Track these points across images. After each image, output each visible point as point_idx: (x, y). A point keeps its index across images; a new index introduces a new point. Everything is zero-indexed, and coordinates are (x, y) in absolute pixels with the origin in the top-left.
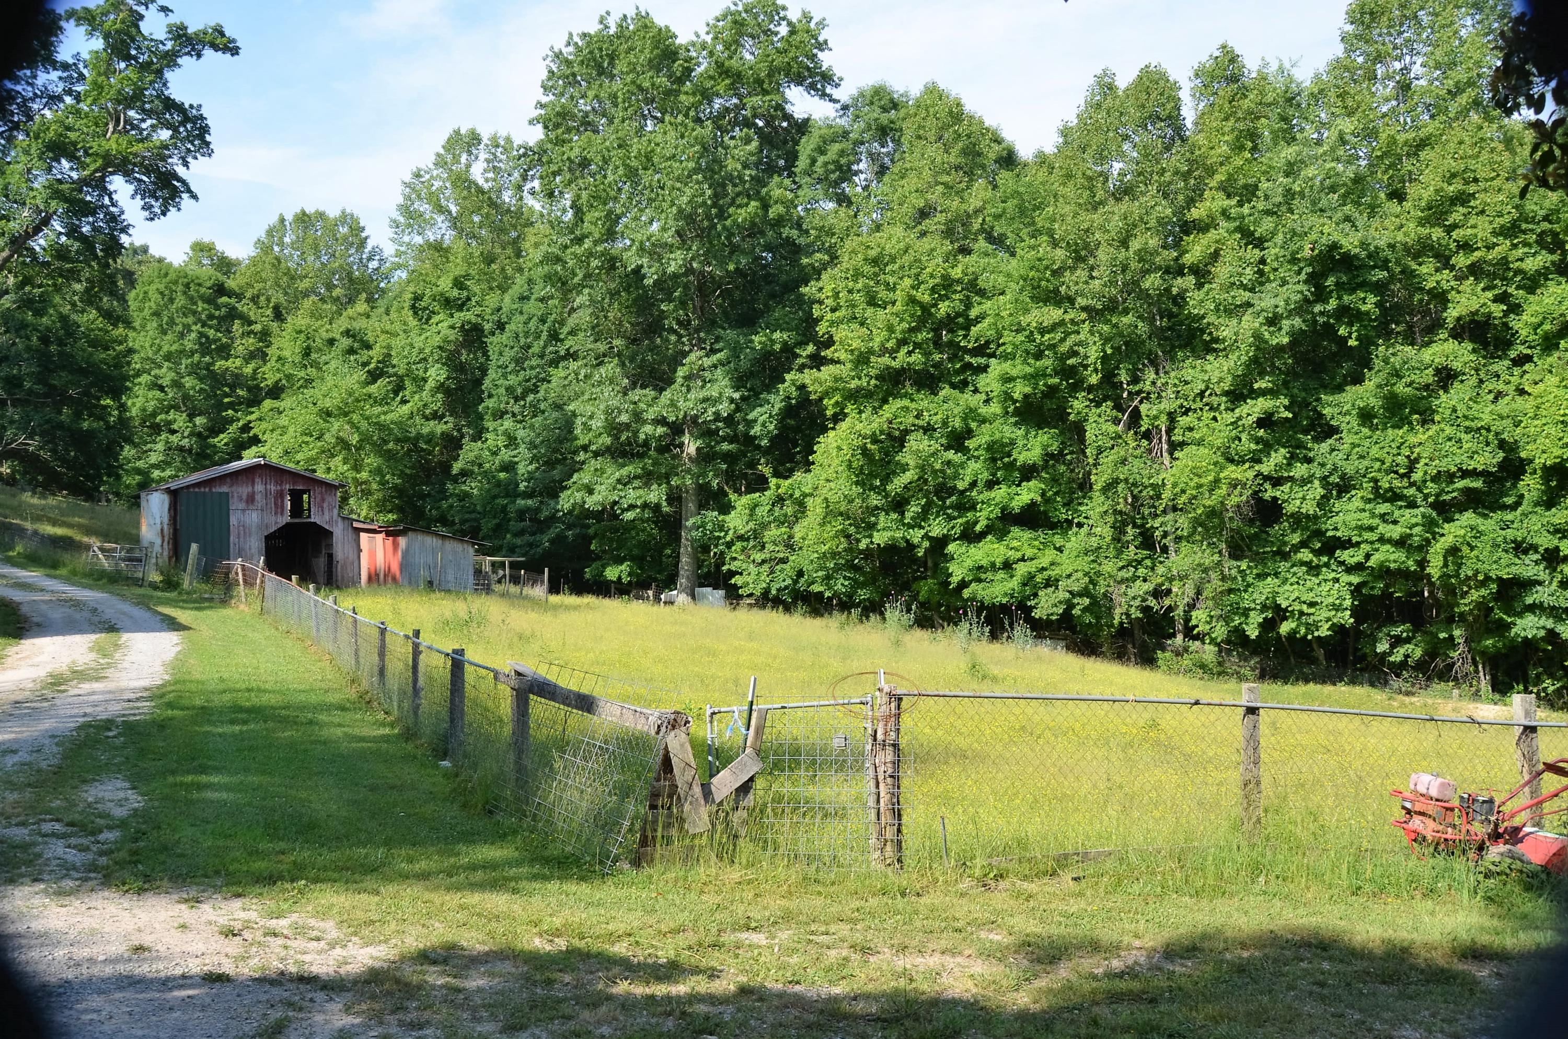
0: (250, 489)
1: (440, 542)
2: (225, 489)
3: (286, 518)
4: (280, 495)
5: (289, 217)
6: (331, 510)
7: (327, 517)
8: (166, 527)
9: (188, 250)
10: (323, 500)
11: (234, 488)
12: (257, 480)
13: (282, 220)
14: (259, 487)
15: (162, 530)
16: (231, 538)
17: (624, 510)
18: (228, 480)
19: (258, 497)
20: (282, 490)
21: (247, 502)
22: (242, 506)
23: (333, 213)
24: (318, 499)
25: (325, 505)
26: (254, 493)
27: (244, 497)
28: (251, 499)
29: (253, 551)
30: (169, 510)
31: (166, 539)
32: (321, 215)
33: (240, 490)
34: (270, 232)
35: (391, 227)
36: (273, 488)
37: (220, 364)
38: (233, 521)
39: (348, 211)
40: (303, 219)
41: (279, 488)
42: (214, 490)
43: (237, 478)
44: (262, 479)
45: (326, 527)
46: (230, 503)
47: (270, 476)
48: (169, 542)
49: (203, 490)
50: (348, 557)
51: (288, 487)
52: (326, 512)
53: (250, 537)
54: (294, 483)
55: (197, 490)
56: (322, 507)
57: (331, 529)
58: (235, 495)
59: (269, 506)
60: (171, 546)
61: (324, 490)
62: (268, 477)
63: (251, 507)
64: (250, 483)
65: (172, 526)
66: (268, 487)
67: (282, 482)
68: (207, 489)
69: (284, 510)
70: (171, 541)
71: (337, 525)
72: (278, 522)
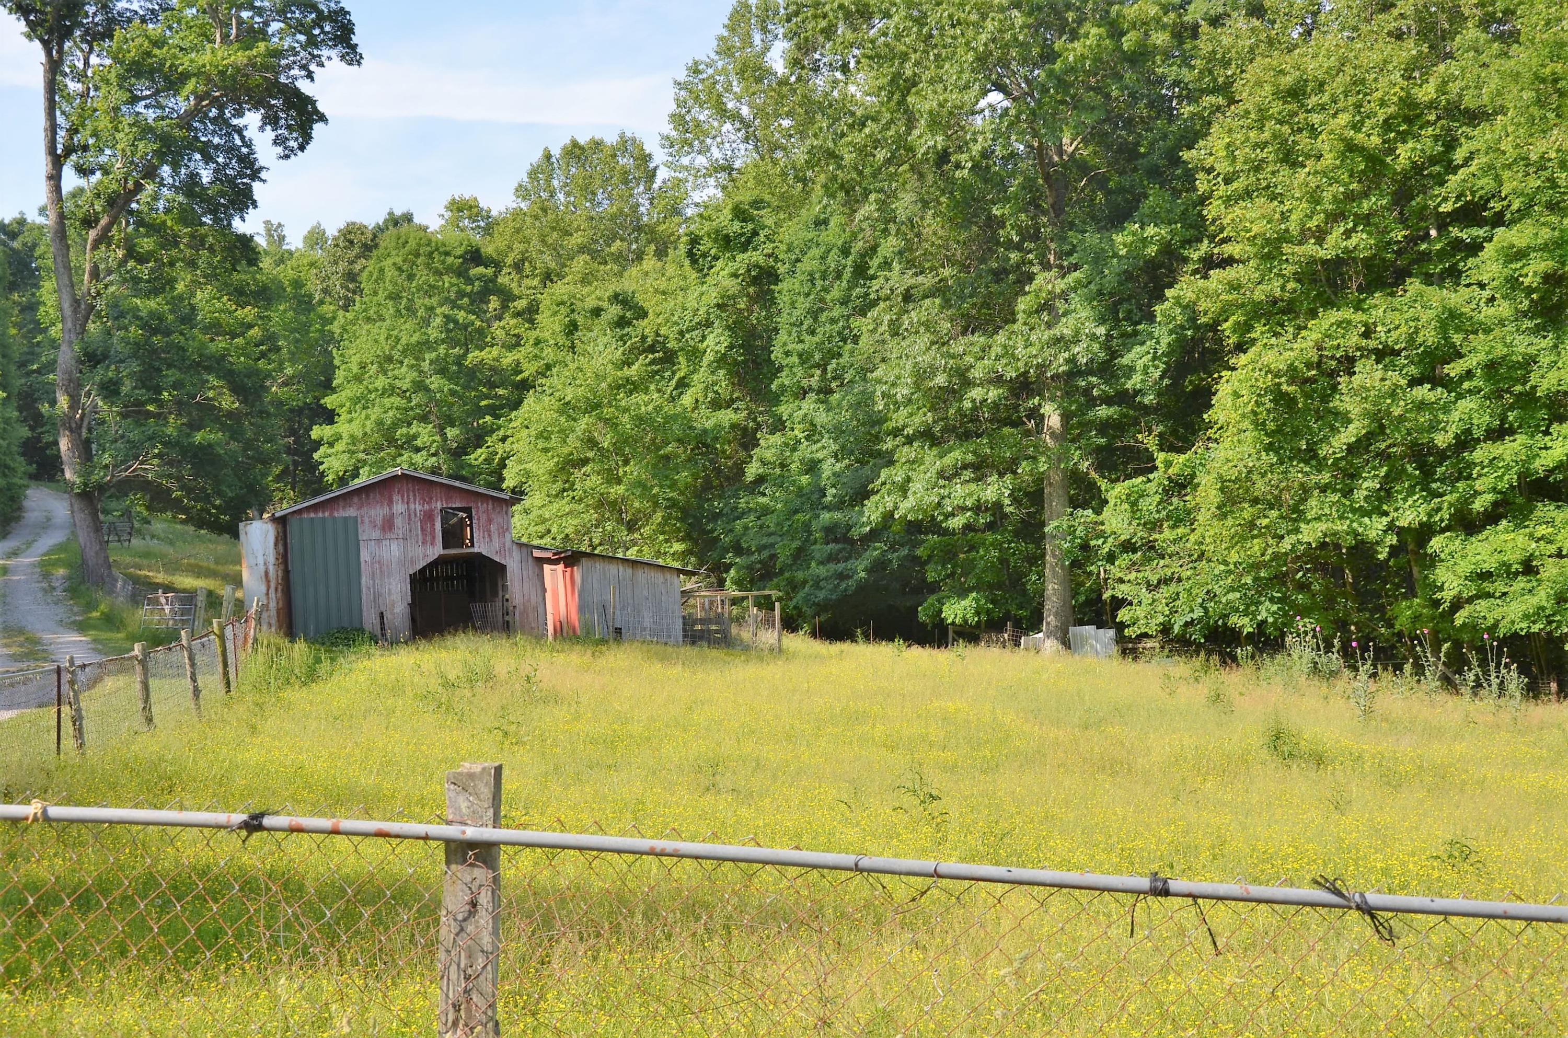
0: (386, 510)
2: (351, 512)
3: (437, 550)
4: (428, 517)
5: (556, 152)
6: (502, 534)
7: (496, 544)
9: (443, 211)
10: (490, 521)
11: (365, 510)
12: (396, 497)
13: (548, 157)
14: (399, 507)
15: (267, 573)
16: (363, 580)
17: (948, 516)
18: (356, 500)
19: (398, 522)
20: (431, 510)
21: (383, 529)
22: (376, 534)
23: (611, 139)
24: (485, 521)
25: (493, 528)
26: (392, 516)
27: (379, 522)
28: (388, 525)
29: (394, 597)
30: (276, 544)
31: (273, 585)
32: (597, 145)
33: (373, 512)
34: (533, 174)
36: (418, 507)
37: (474, 356)
38: (365, 556)
39: (628, 134)
40: (575, 152)
41: (426, 507)
42: (336, 514)
43: (368, 496)
44: (403, 496)
45: (497, 559)
46: (360, 531)
47: (414, 491)
48: (276, 589)
49: (320, 515)
50: (529, 601)
51: (439, 506)
52: (495, 537)
53: (389, 577)
54: (448, 499)
55: (312, 515)
56: (489, 531)
57: (503, 562)
58: (367, 520)
59: (414, 533)
60: (279, 594)
61: (490, 507)
62: (411, 494)
63: (388, 536)
64: (386, 503)
65: (282, 567)
66: (412, 506)
67: (431, 498)
68: (327, 514)
69: (434, 538)
70: (280, 588)
71: (511, 556)
72: (425, 556)
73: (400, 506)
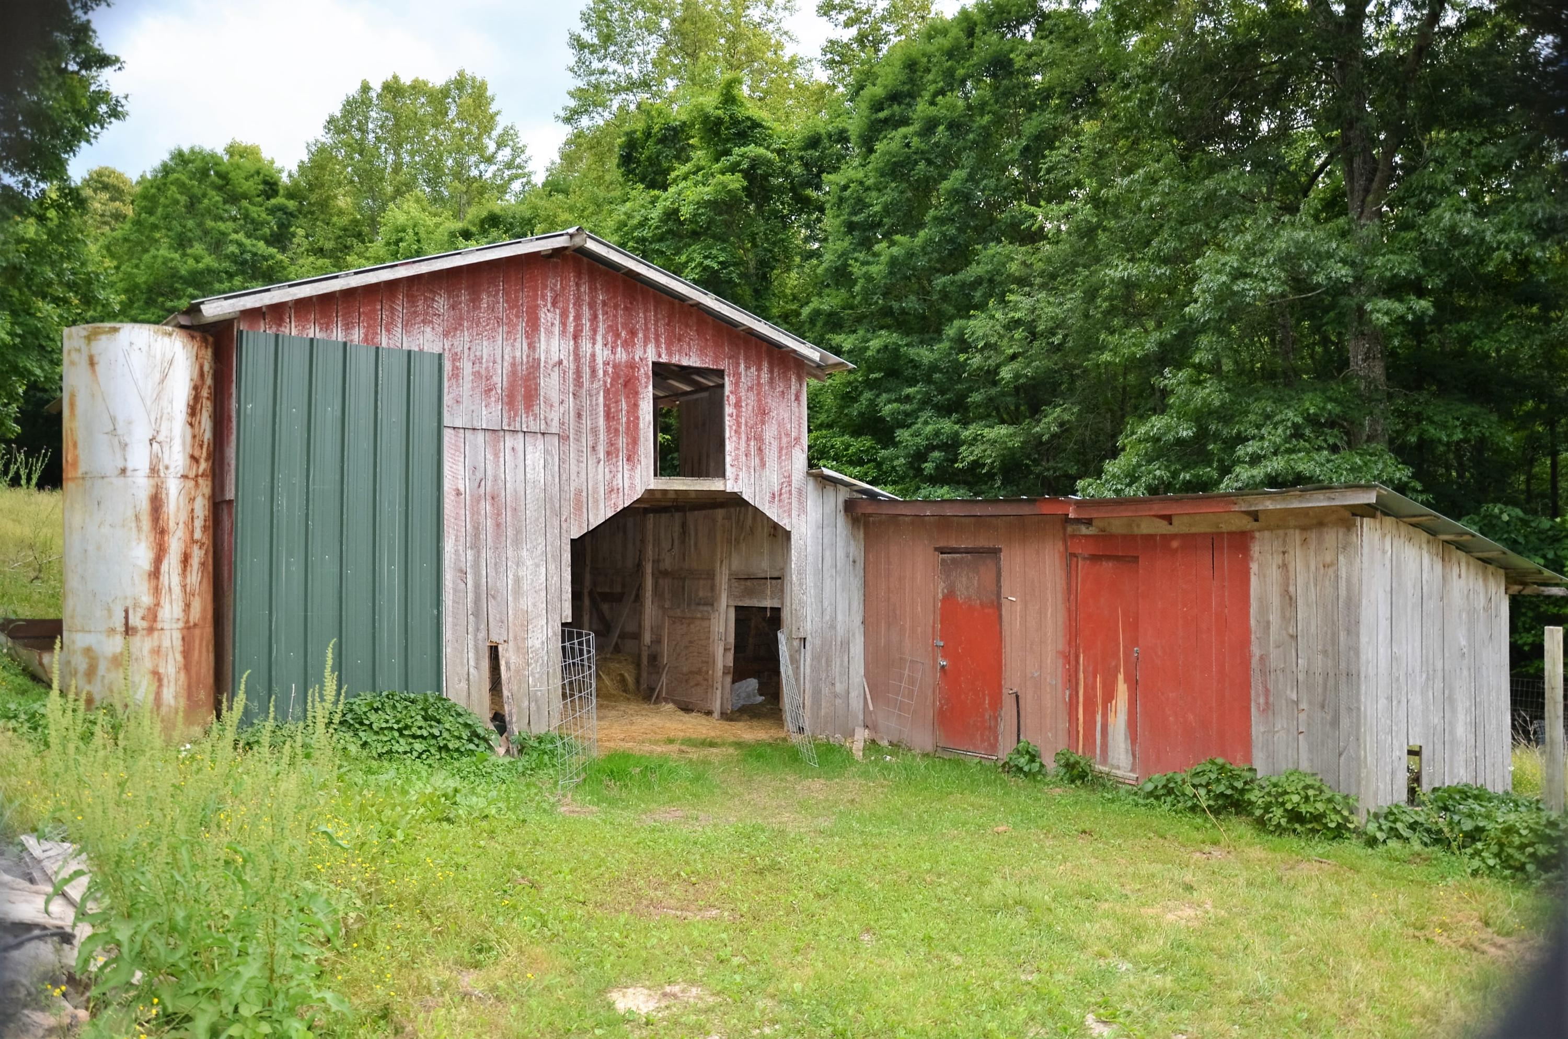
0: (520, 349)
2: (425, 340)
3: (640, 478)
4: (624, 382)
6: (784, 452)
7: (772, 477)
8: (174, 489)
10: (762, 413)
11: (462, 340)
12: (548, 316)
14: (553, 346)
15: (156, 503)
16: (449, 546)
18: (441, 303)
19: (550, 385)
20: (632, 365)
21: (510, 401)
22: (491, 413)
24: (747, 411)
25: (770, 432)
26: (534, 366)
27: (500, 379)
28: (523, 391)
29: (527, 602)
30: (193, 411)
31: (175, 546)
33: (485, 349)
36: (602, 354)
38: (455, 473)
41: (621, 355)
42: (384, 341)
43: (475, 300)
44: (564, 315)
45: (772, 512)
46: (447, 399)
47: (592, 306)
48: (186, 559)
49: (338, 334)
50: (833, 627)
51: (651, 355)
52: (771, 454)
53: (517, 543)
54: (674, 340)
55: (313, 332)
56: (759, 439)
57: (784, 523)
58: (467, 368)
59: (587, 422)
60: (195, 577)
61: (765, 376)
62: (586, 311)
63: (526, 422)
64: (522, 326)
65: (205, 487)
66: (586, 347)
67: (633, 333)
68: (357, 335)
69: (634, 441)
70: (197, 555)
71: (803, 510)
72: (611, 491)
73: (555, 342)
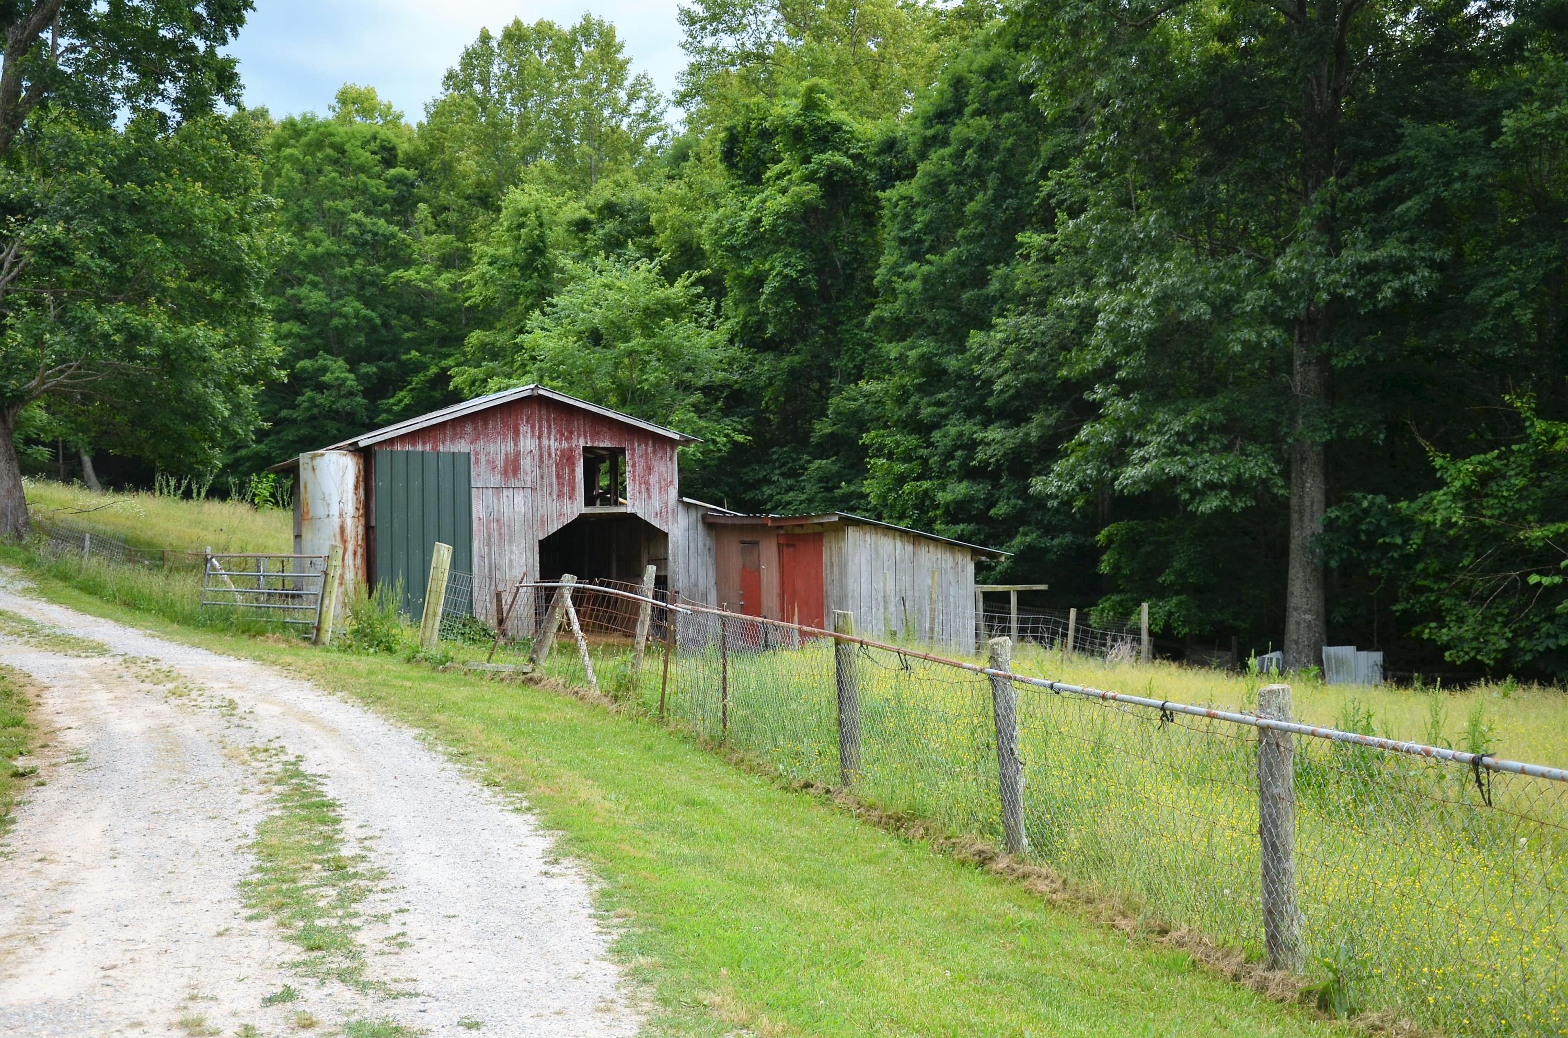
0: (510, 447)
1: (909, 548)
2: (461, 446)
3: (576, 508)
4: (567, 458)
5: (497, 34)
6: (663, 489)
7: (656, 503)
8: (349, 523)
9: (334, 102)
10: (649, 469)
11: (480, 444)
12: (524, 428)
13: (485, 38)
14: (528, 443)
15: (342, 529)
16: (476, 545)
18: (469, 428)
19: (526, 463)
20: (571, 450)
21: (505, 473)
22: (495, 479)
24: (639, 469)
25: (654, 479)
26: (517, 454)
27: (500, 463)
28: (512, 467)
29: (516, 572)
30: (356, 488)
31: (351, 547)
32: (544, 31)
33: (492, 448)
34: (469, 58)
35: (683, 23)
36: (554, 445)
37: (397, 276)
38: (478, 510)
39: (595, 17)
40: (520, 36)
41: (565, 445)
42: (441, 448)
43: (486, 425)
44: (533, 427)
45: (656, 523)
46: (473, 474)
47: (548, 421)
48: (355, 553)
49: (420, 448)
50: (696, 585)
51: (582, 443)
52: (655, 491)
53: (510, 542)
54: (595, 435)
55: (408, 447)
56: (647, 483)
57: (664, 528)
58: (483, 458)
59: (546, 481)
60: (359, 561)
61: (650, 449)
62: (545, 424)
63: (513, 482)
64: (510, 435)
65: (362, 521)
66: (545, 442)
67: (571, 433)
68: (428, 447)
69: (573, 489)
70: (360, 551)
71: (675, 521)
72: (561, 515)
73: (528, 441)
